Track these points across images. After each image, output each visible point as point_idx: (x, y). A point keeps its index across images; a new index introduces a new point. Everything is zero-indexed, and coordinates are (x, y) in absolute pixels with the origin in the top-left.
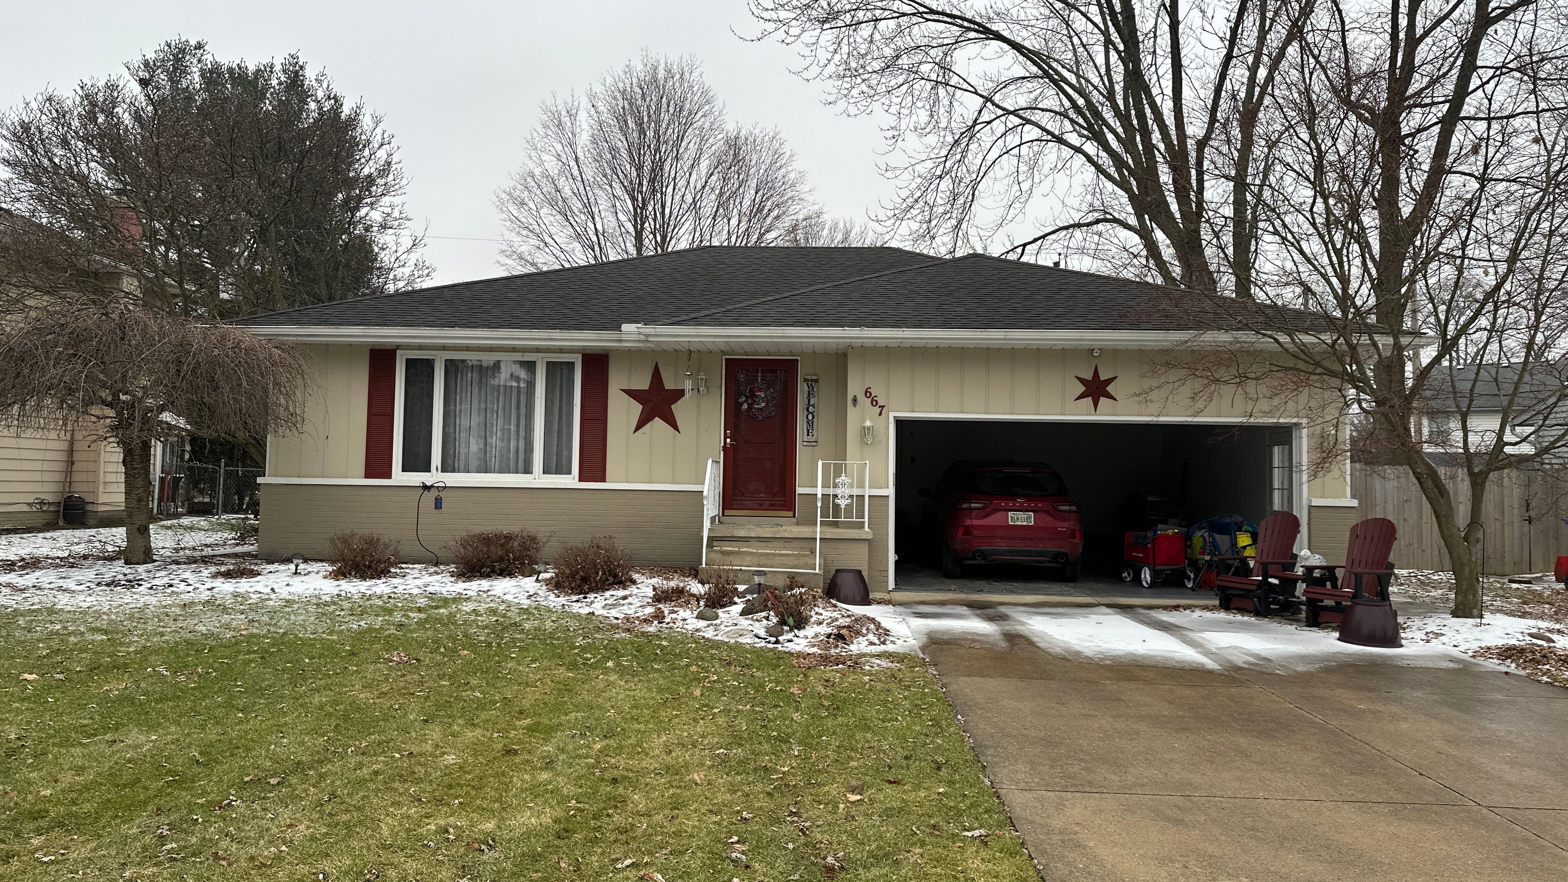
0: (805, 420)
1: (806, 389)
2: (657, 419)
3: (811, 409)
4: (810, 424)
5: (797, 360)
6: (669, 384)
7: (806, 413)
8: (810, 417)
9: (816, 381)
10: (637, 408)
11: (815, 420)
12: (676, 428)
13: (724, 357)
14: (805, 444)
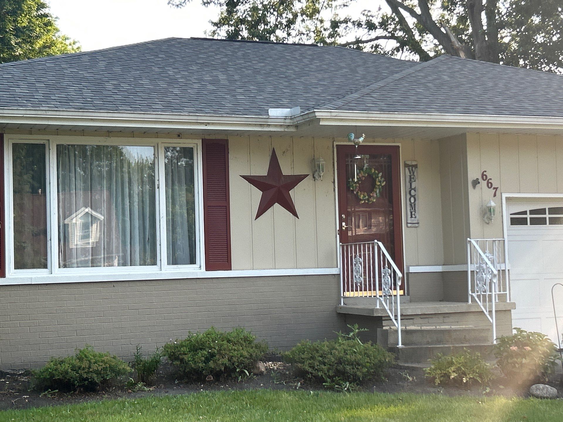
0: (408, 203)
1: (408, 173)
2: (276, 205)
3: (413, 192)
4: (413, 206)
5: (398, 147)
6: (286, 170)
7: (408, 196)
8: (412, 200)
9: (416, 166)
10: (258, 194)
11: (416, 202)
12: (295, 214)
13: (335, 144)
14: (409, 225)
